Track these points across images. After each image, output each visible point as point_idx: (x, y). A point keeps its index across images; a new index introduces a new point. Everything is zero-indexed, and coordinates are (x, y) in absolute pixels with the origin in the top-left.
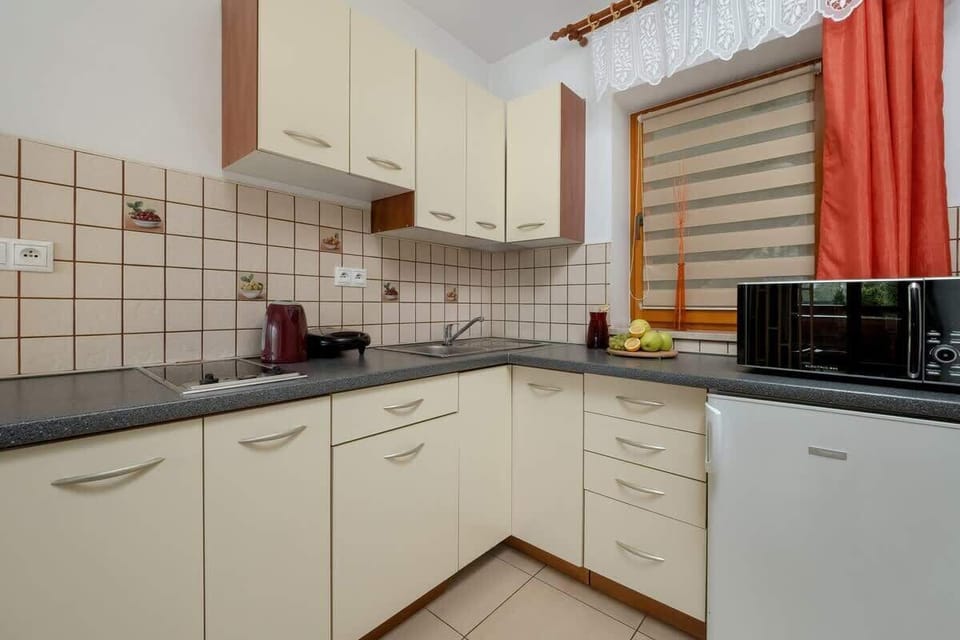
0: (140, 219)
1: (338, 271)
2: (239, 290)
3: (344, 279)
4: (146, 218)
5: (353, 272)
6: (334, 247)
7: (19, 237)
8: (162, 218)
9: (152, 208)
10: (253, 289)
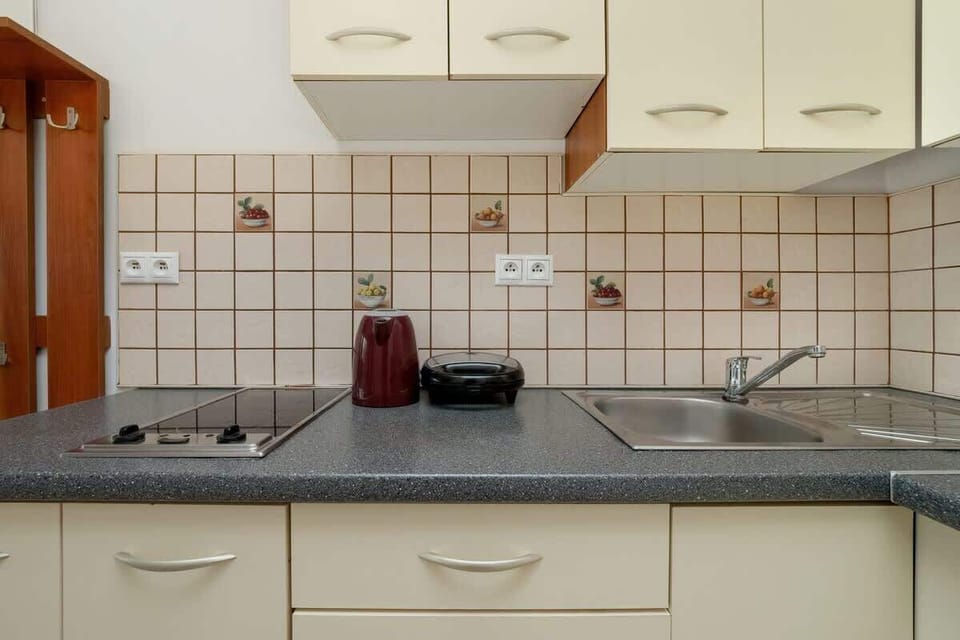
0: (250, 218)
1: (501, 260)
2: (356, 297)
3: (511, 275)
4: (256, 216)
5: (529, 260)
6: (492, 223)
7: (156, 251)
8: (270, 214)
9: (259, 202)
10: (373, 294)
